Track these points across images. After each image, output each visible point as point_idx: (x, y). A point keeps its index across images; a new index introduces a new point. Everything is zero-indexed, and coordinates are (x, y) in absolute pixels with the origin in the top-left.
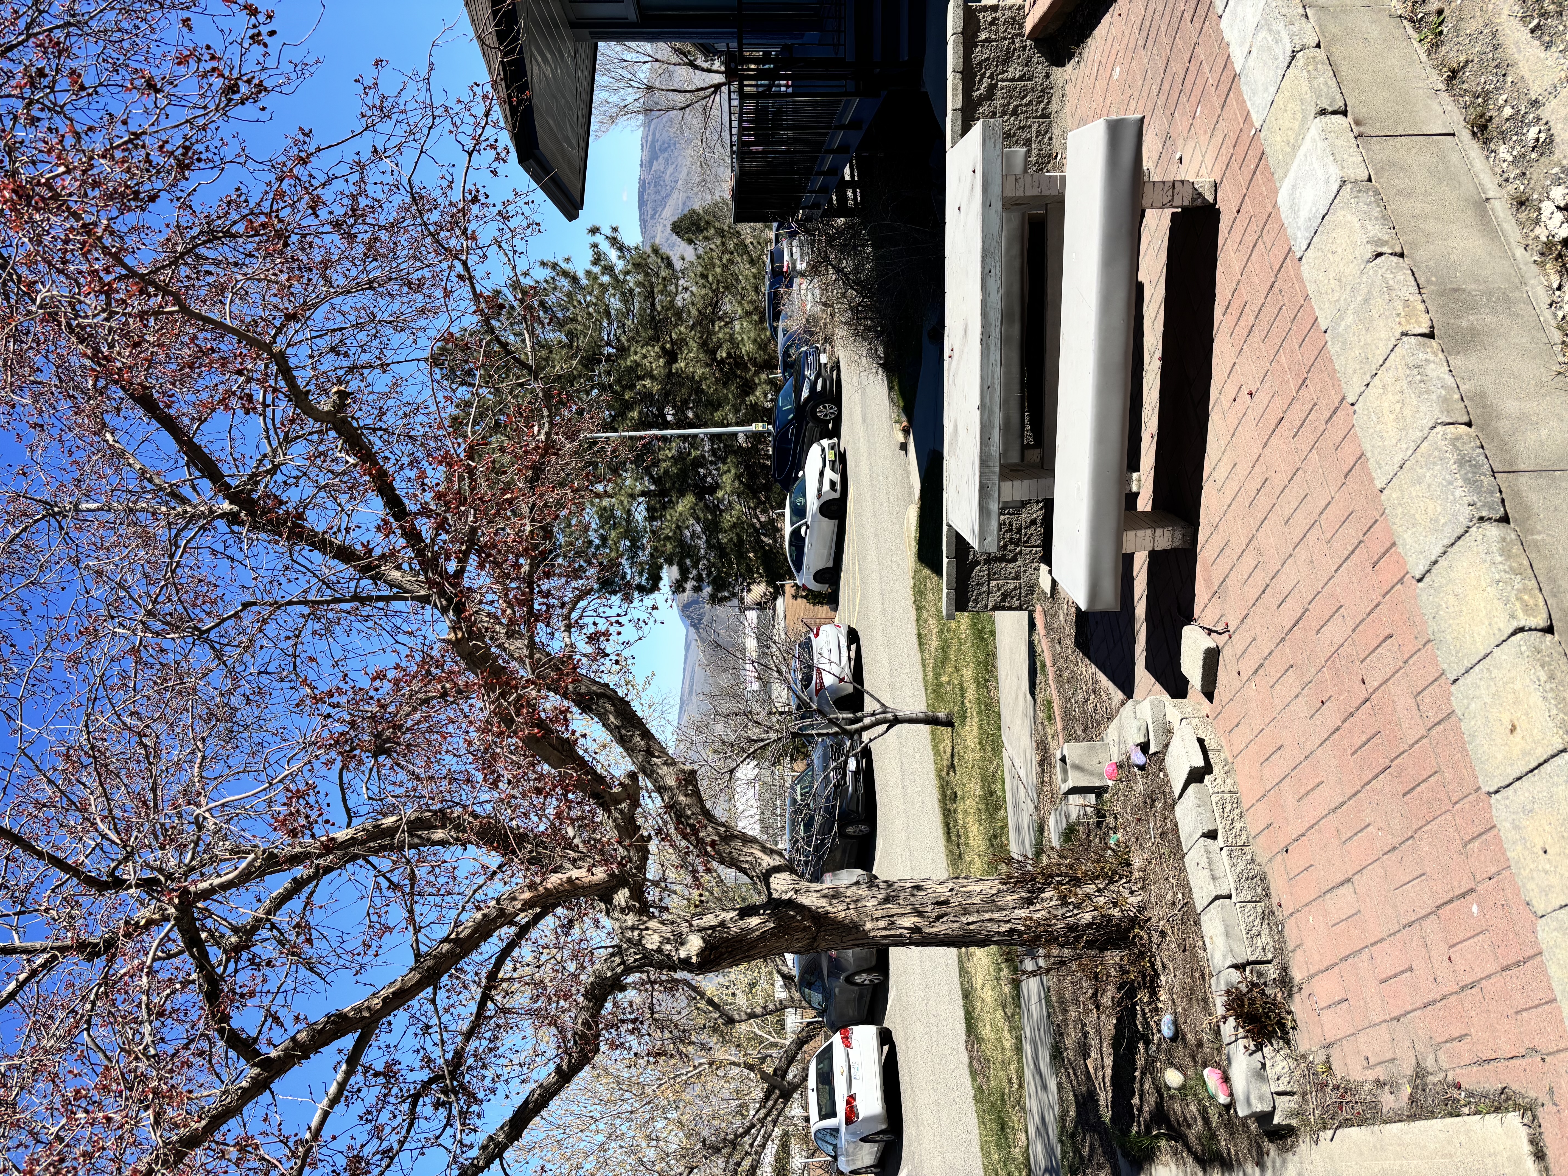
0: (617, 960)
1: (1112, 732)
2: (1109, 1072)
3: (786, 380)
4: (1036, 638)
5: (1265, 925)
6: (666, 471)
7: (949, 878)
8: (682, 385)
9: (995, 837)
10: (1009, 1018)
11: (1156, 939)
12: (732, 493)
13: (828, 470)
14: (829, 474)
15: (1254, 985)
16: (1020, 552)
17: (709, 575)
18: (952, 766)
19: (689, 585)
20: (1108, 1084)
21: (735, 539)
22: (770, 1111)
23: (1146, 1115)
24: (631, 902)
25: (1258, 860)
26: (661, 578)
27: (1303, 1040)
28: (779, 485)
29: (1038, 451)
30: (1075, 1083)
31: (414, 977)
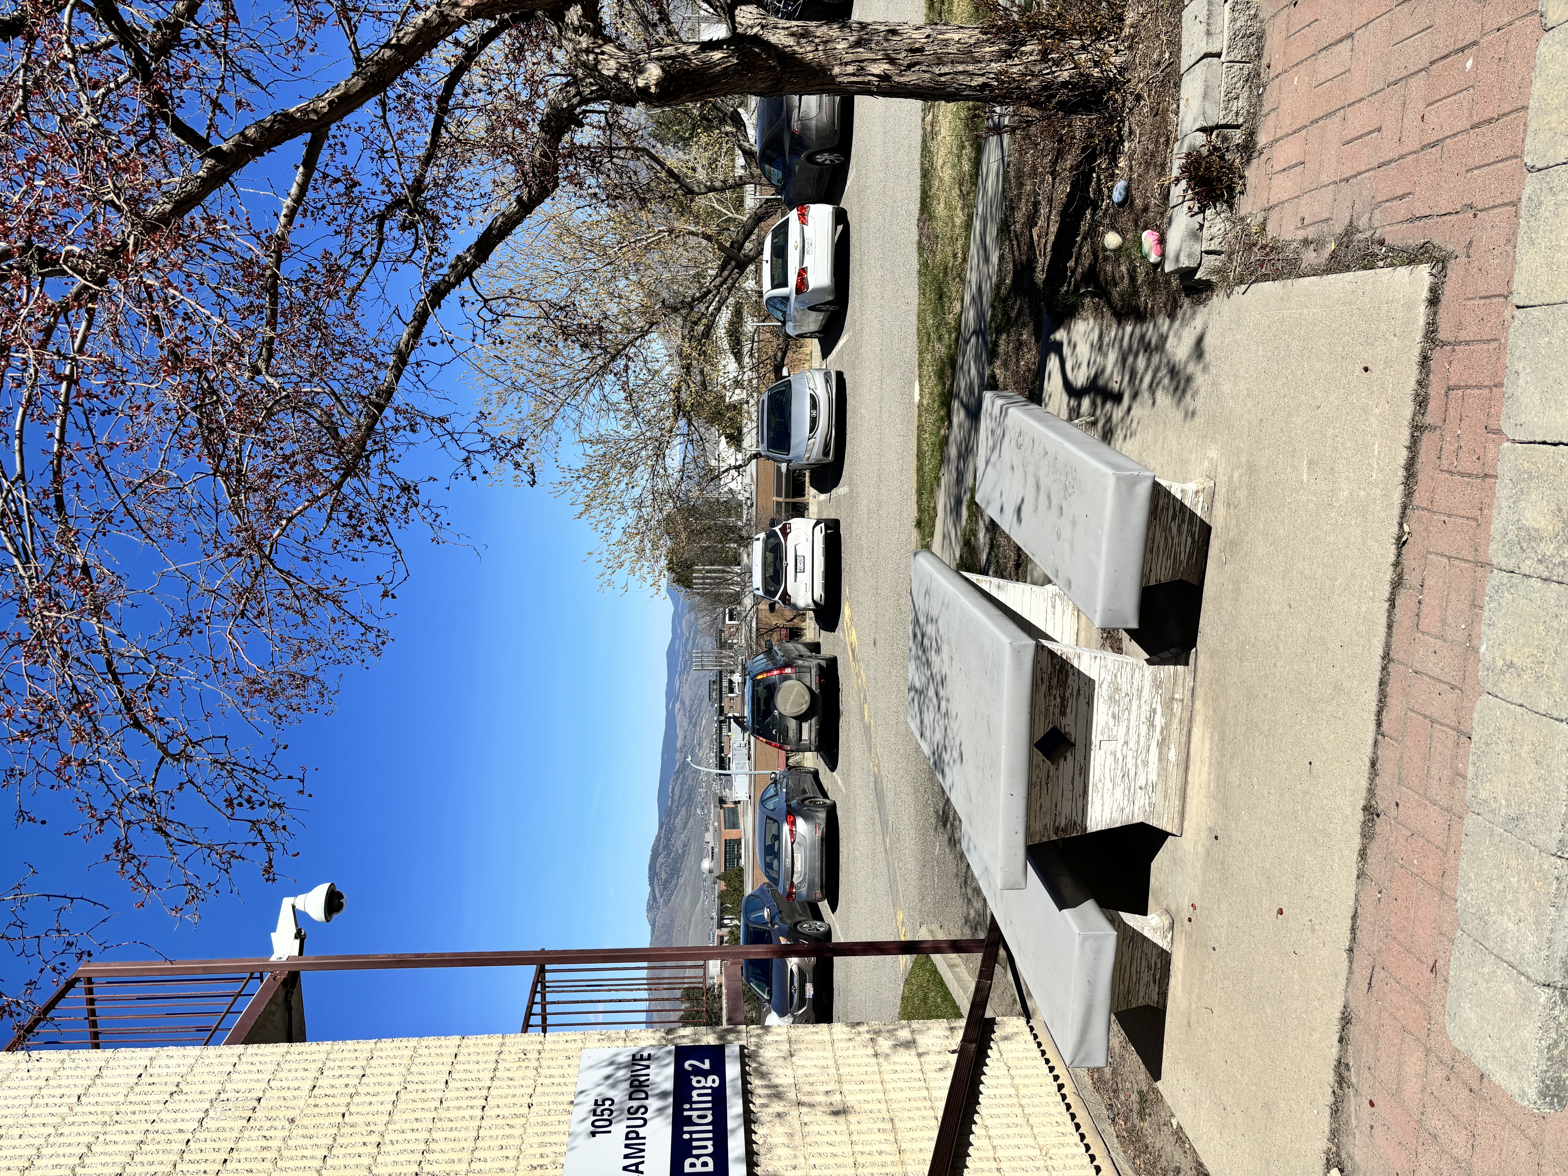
0: (573, 90)
2: (1052, 238)
5: (1246, 88)
7: (926, 24)
10: (963, 196)
11: (1130, 103)
15: (1216, 149)
20: (1049, 249)
22: (726, 279)
23: (1078, 276)
24: (584, 22)
25: (1261, 15)
27: (1246, 205)
30: (1017, 253)
31: (359, 83)
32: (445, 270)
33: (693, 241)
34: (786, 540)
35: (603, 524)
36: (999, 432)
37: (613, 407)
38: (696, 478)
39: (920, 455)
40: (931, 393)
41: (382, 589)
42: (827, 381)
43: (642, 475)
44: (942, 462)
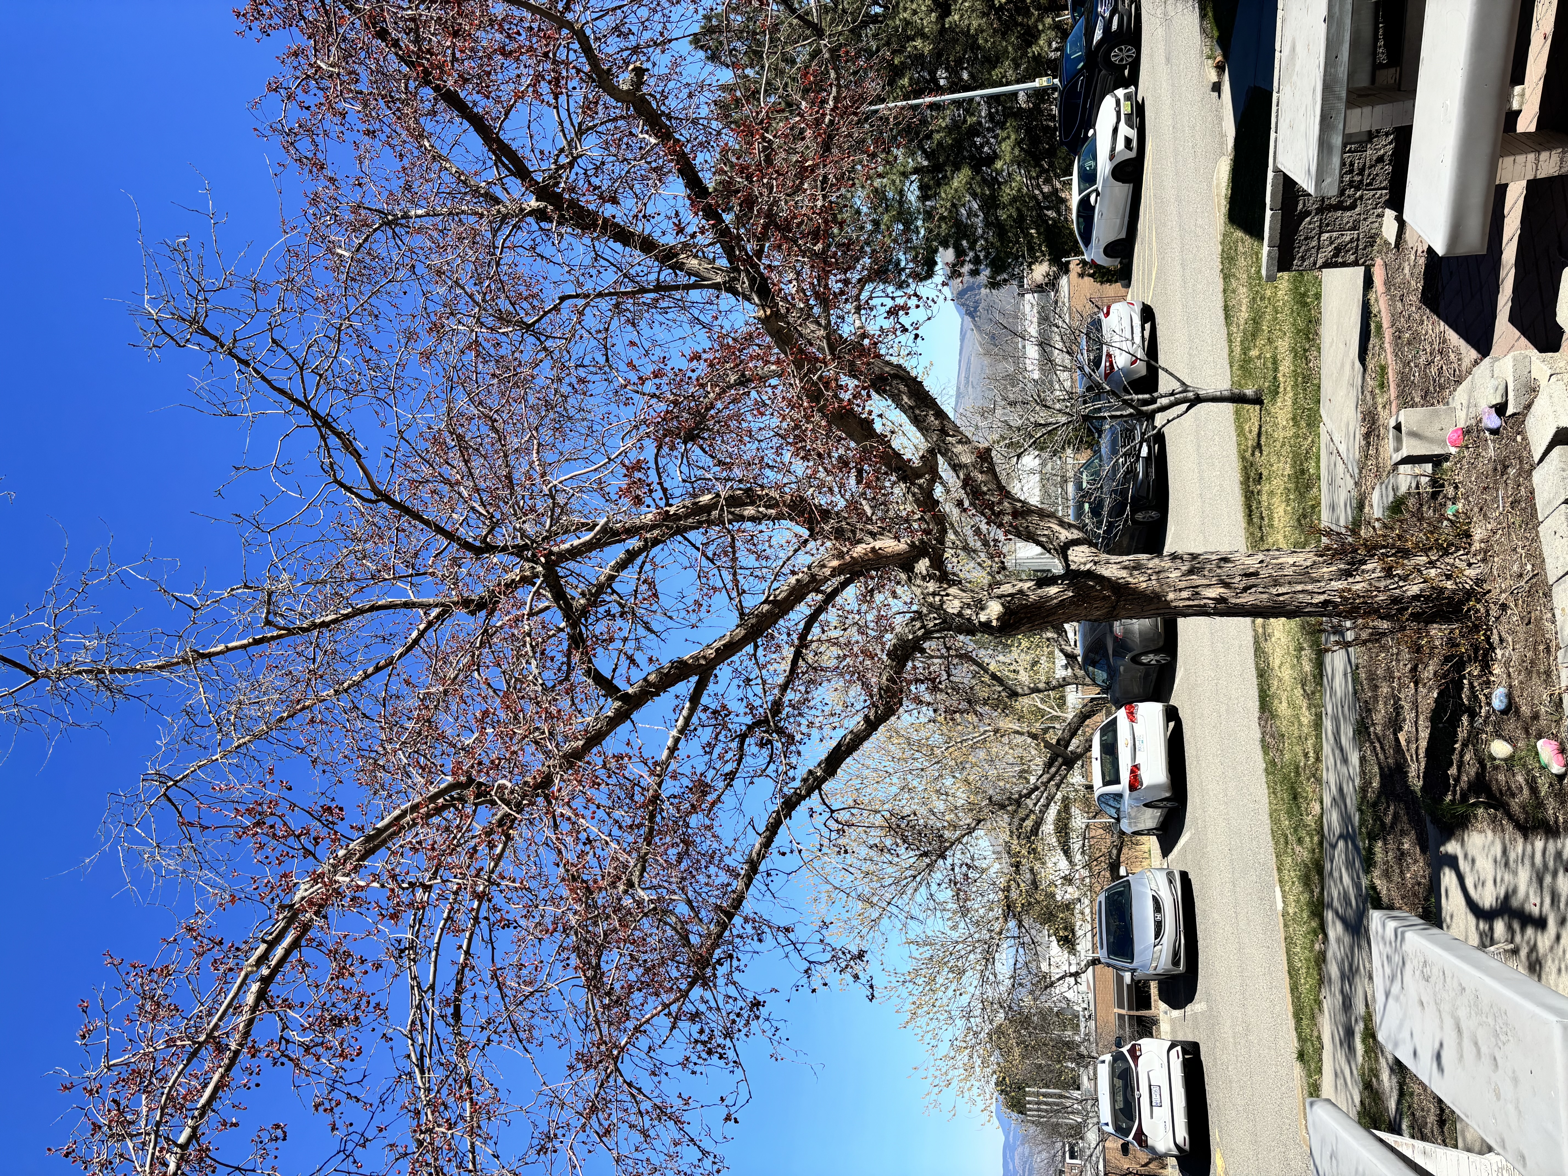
0: (918, 624)
1: (1461, 395)
2: (1423, 744)
3: (1075, 21)
4: (1372, 297)
6: (940, 144)
8: (955, 41)
9: (1305, 516)
10: (1309, 696)
11: (1494, 611)
12: (1012, 162)
13: (1123, 126)
14: (1125, 130)
16: (1361, 198)
17: (986, 257)
18: (1259, 446)
19: (966, 268)
20: (1422, 754)
21: (1015, 215)
22: (1053, 776)
23: (1464, 785)
24: (931, 571)
26: (936, 263)
28: (1065, 149)
29: (1393, 70)
30: (1381, 756)
31: (742, 632)
32: (797, 784)
33: (1019, 739)
34: (1136, 1065)
35: (930, 1035)
36: (1397, 959)
37: (941, 906)
38: (1029, 986)
39: (1292, 972)
40: (1298, 901)
41: (725, 1111)
42: (1170, 882)
43: (971, 979)
44: (1321, 982)
